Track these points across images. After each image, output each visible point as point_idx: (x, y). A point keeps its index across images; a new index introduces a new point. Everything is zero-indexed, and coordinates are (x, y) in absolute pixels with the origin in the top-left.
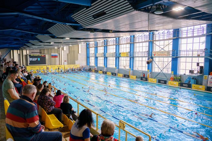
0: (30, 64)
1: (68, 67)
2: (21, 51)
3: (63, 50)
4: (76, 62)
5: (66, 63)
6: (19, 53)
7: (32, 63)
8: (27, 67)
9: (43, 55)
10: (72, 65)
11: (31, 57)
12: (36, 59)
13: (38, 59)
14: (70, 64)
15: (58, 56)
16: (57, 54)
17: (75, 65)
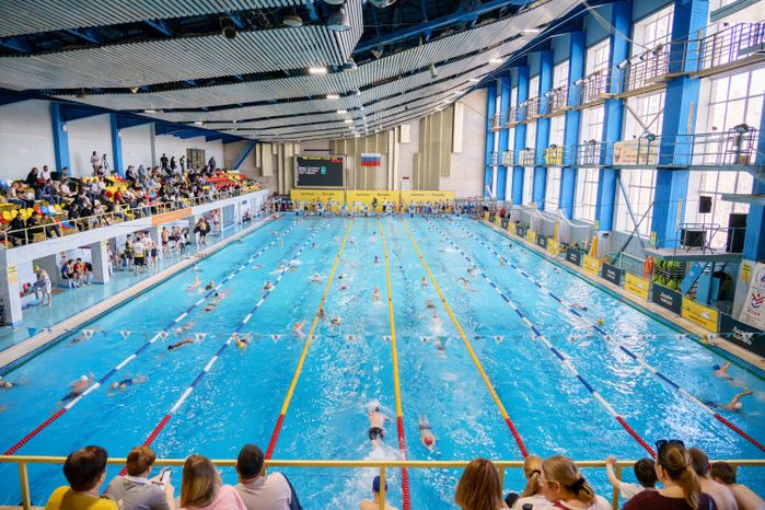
0: (299, 184)
1: (411, 197)
2: (280, 147)
3: (399, 141)
4: (443, 182)
5: (408, 184)
6: (275, 153)
7: (305, 181)
8: (292, 192)
9: (335, 158)
10: (427, 192)
11: (302, 162)
12: (315, 169)
13: (320, 171)
14: (421, 189)
15: (383, 161)
16: (378, 155)
17: (435, 192)
